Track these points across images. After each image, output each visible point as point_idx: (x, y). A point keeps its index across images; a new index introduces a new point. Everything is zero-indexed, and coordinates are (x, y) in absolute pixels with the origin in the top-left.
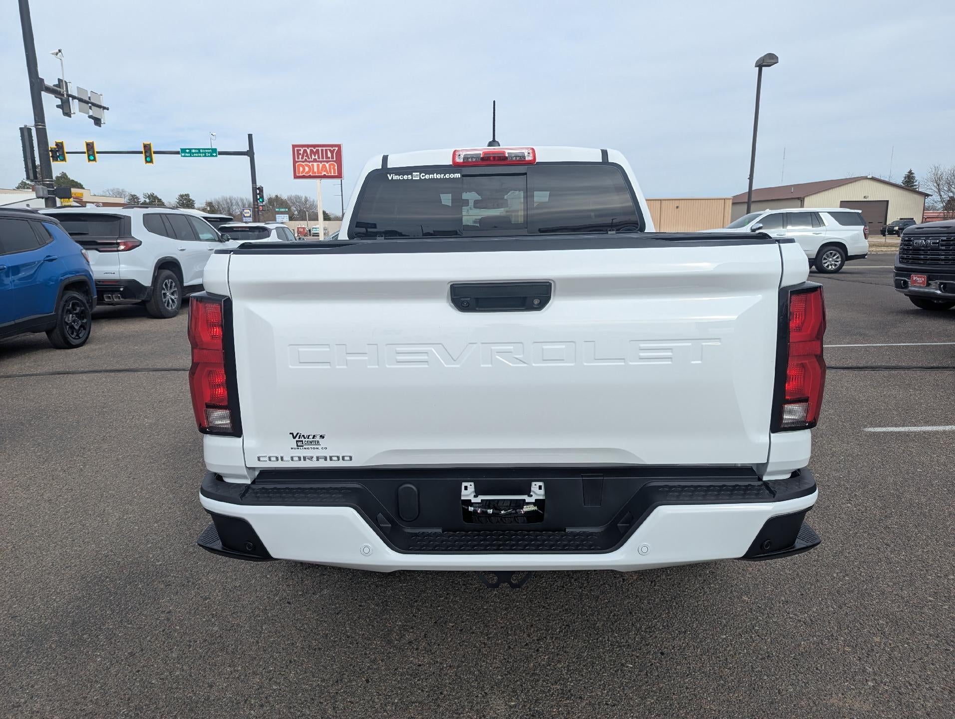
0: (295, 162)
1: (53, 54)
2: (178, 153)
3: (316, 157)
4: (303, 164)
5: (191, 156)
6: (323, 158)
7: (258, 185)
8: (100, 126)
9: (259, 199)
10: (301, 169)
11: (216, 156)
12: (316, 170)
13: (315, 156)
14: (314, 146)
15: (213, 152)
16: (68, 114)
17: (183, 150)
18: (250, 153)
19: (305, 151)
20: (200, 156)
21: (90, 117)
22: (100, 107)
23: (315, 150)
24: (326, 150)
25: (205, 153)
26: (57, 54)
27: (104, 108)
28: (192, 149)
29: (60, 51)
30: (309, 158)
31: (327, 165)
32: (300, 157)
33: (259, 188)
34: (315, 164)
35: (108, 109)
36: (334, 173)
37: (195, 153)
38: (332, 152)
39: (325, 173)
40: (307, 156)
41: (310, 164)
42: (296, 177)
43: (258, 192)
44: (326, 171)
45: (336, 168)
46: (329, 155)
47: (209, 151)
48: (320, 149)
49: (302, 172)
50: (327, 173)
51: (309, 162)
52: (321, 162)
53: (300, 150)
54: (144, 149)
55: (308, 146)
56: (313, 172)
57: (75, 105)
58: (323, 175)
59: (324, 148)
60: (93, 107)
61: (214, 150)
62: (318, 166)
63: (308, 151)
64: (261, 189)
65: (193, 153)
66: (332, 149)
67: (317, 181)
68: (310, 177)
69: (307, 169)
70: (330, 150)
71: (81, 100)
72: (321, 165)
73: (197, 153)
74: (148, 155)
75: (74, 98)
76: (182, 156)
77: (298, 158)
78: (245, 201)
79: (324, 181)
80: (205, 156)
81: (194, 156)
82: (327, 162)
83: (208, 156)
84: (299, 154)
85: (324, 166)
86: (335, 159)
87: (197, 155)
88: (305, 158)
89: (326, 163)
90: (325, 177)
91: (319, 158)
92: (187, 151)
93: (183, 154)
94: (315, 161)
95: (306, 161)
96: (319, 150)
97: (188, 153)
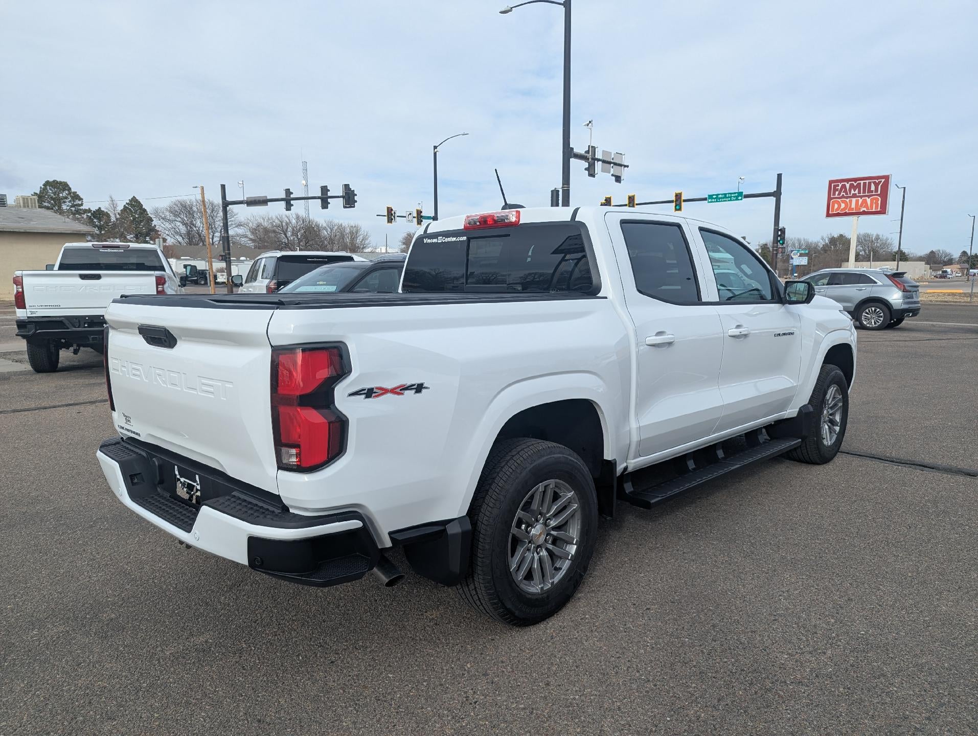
0: (829, 199)
1: (585, 125)
2: (705, 199)
3: (857, 192)
4: (839, 200)
5: (717, 201)
6: (864, 192)
7: (781, 226)
8: (620, 182)
9: (779, 241)
10: (836, 206)
11: (741, 199)
12: (853, 206)
13: (855, 191)
14: (855, 180)
15: (738, 196)
16: (592, 175)
17: (711, 197)
18: (777, 194)
19: (844, 186)
20: (726, 201)
21: (612, 175)
22: (621, 165)
23: (855, 184)
24: (870, 183)
25: (731, 197)
26: (588, 125)
27: (625, 166)
28: (719, 194)
29: (590, 122)
30: (847, 194)
31: (869, 200)
32: (837, 193)
33: (781, 230)
34: (854, 200)
35: (628, 166)
36: (877, 207)
37: (721, 198)
38: (876, 185)
39: (865, 209)
40: (846, 191)
41: (848, 200)
42: (828, 215)
43: (779, 233)
44: (867, 206)
45: (879, 202)
46: (873, 188)
47: (735, 195)
48: (862, 182)
49: (837, 209)
50: (867, 208)
51: (847, 198)
52: (861, 197)
53: (838, 185)
54: (676, 198)
55: (848, 180)
56: (851, 209)
57: (598, 166)
58: (861, 211)
59: (867, 181)
60: (614, 166)
61: (740, 194)
62: (857, 202)
63: (848, 186)
64: (783, 231)
65: (720, 198)
66: (877, 182)
67: (854, 218)
68: (846, 214)
69: (843, 206)
70: (874, 183)
71: (604, 162)
72: (860, 200)
73: (723, 198)
74: (678, 203)
75: (598, 160)
76: (709, 202)
77: (834, 194)
78: (802, 242)
79: (862, 217)
80: (731, 200)
81: (720, 201)
82: (869, 196)
83: (734, 200)
84: (835, 190)
85: (865, 201)
86: (879, 193)
87: (723, 200)
88: (842, 194)
89: (867, 198)
90: (864, 213)
91: (859, 192)
92: (714, 197)
93: (710, 200)
94: (854, 196)
95: (843, 197)
96: (860, 183)
97: (714, 199)
